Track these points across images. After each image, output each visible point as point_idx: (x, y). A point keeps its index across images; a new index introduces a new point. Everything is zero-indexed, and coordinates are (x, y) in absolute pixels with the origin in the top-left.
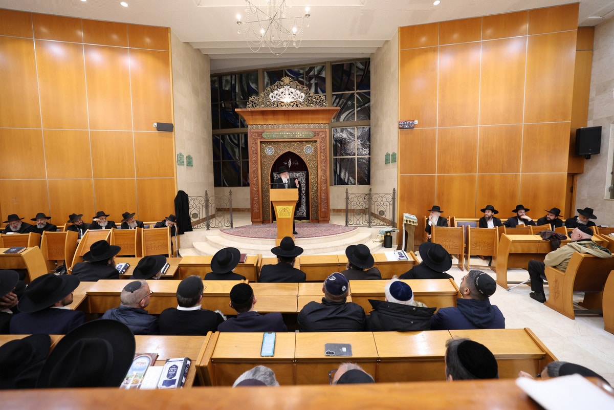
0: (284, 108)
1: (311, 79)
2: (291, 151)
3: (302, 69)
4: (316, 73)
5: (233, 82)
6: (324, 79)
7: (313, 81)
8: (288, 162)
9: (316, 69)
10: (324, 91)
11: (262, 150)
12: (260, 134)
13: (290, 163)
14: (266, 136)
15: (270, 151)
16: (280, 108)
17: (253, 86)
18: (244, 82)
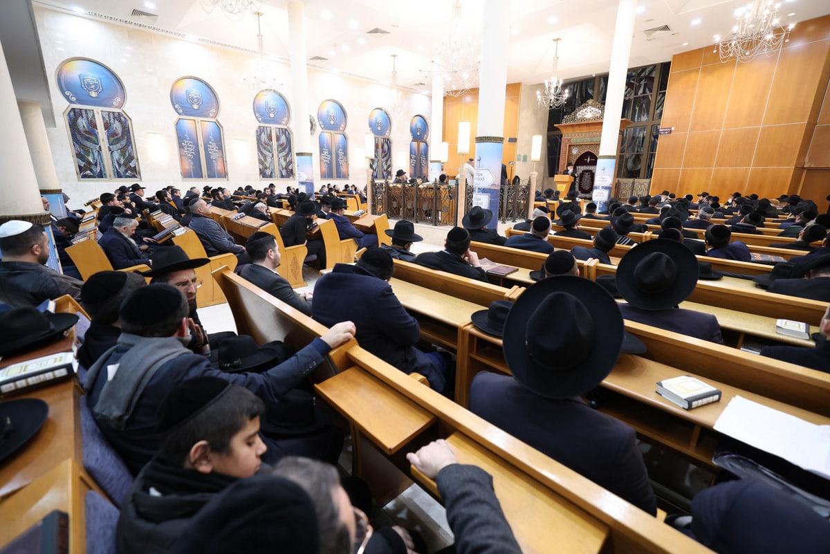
0: (586, 122)
1: (641, 80)
2: (590, 151)
3: (634, 72)
4: (647, 74)
5: (575, 90)
6: (652, 79)
7: (643, 82)
8: (587, 158)
9: (648, 70)
10: (651, 91)
11: (570, 151)
12: (569, 140)
13: (589, 160)
14: (573, 141)
15: (575, 151)
16: (583, 122)
17: (590, 92)
18: (584, 89)
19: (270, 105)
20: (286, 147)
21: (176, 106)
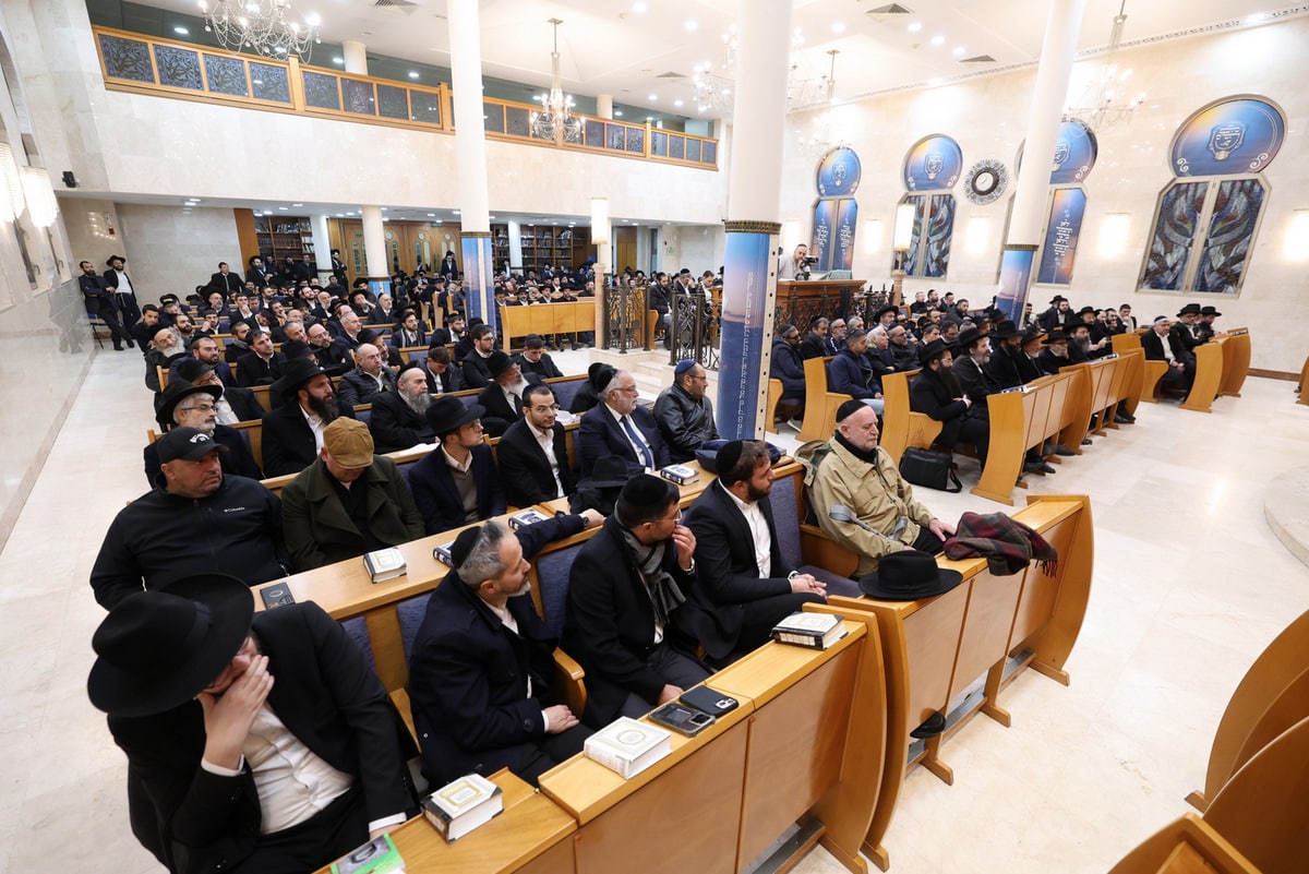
19: (932, 160)
20: (945, 225)
21: (821, 186)
